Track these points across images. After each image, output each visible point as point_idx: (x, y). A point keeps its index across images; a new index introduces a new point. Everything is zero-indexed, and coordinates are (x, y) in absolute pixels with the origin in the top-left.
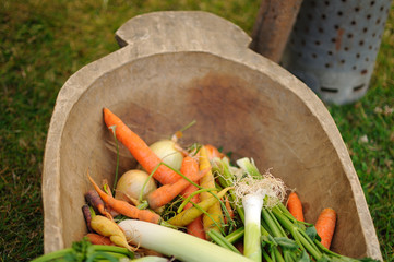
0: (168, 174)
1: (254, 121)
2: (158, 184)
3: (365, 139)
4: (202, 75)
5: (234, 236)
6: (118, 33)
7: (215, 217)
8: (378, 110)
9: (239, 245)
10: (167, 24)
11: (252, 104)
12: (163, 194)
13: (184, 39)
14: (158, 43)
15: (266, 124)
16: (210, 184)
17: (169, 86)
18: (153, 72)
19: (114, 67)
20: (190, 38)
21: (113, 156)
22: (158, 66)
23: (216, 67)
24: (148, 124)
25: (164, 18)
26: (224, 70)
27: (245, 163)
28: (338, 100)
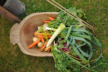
0: (40, 40)
1: (31, 25)
2: (41, 41)
3: (33, 6)
4: (23, 32)
5: (51, 32)
6: (14, 45)
7: (48, 34)
8: (28, 2)
9: (53, 31)
11: (29, 25)
12: (43, 41)
13: (17, 34)
14: (17, 38)
15: (32, 23)
16: (43, 34)
17: (24, 38)
20: (17, 33)
22: (21, 39)
24: (30, 42)
25: (11, 37)
26: (23, 28)
27: (39, 28)
28: (25, 9)
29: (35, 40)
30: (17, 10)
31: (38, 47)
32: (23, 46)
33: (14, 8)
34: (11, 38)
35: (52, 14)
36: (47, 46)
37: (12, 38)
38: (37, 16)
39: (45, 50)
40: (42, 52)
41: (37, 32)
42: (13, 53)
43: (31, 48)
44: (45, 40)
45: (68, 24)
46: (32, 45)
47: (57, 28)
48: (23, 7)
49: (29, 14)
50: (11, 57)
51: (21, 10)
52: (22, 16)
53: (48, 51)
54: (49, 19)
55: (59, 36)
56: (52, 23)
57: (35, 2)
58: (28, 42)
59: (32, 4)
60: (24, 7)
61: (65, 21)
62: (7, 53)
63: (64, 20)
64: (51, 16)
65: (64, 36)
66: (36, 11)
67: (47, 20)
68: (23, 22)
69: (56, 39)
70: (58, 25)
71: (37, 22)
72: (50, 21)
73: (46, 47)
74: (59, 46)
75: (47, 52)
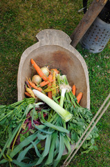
0: (45, 78)
1: (68, 64)
2: (43, 80)
3: (98, 66)
4: (57, 51)
5: (58, 98)
6: (36, 36)
7: (54, 93)
8: (105, 57)
9: (59, 100)
10: (50, 35)
11: (68, 59)
12: (43, 84)
14: (47, 42)
15: (71, 65)
17: (48, 53)
18: (45, 49)
20: (55, 40)
21: (32, 70)
24: (41, 62)
25: (49, 31)
26: (63, 50)
27: (64, 76)
28: (94, 52)
29: (45, 71)
30: (93, 39)
31: (34, 75)
32: (34, 51)
33: (94, 35)
34: (47, 31)
35: (86, 98)
36: (34, 90)
38: (84, 73)
40: (26, 83)
41: (57, 74)
42: (23, 35)
43: (31, 63)
44: (44, 88)
45: (71, 126)
46: (36, 66)
47: (64, 107)
48: (97, 49)
49: (85, 59)
50: (16, 31)
51: (93, 47)
52: (82, 48)
53: (26, 93)
54: (79, 93)
55: (52, 111)
56: (72, 98)
57: (105, 68)
58: (41, 59)
59: (101, 64)
60: (97, 51)
61: (75, 121)
62: (23, 24)
63: (78, 118)
64: (84, 96)
65: (52, 120)
66: (91, 70)
67: (76, 89)
68: (73, 50)
69: (46, 106)
70: (69, 110)
71: (74, 73)
72: (76, 96)
73: (33, 88)
74: (35, 112)
75: (26, 91)
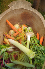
0: (16, 31)
1: (32, 20)
4: (23, 12)
6: (8, 6)
7: (23, 39)
9: (26, 44)
10: (17, 3)
11: (31, 17)
13: (19, 6)
14: (15, 7)
15: (34, 20)
16: (23, 33)
17: (17, 15)
18: (14, 12)
19: (7, 12)
20: (21, 6)
23: (25, 11)
26: (26, 11)
27: (30, 28)
31: (9, 30)
32: (7, 14)
36: (9, 39)
37: (15, 2)
39: (5, 38)
41: (25, 27)
43: (6, 22)
44: (16, 37)
47: (30, 48)
53: (4, 42)
58: (14, 20)
61: (39, 57)
63: (41, 55)
65: (21, 58)
68: (33, 10)
70: (34, 50)
71: (36, 25)
